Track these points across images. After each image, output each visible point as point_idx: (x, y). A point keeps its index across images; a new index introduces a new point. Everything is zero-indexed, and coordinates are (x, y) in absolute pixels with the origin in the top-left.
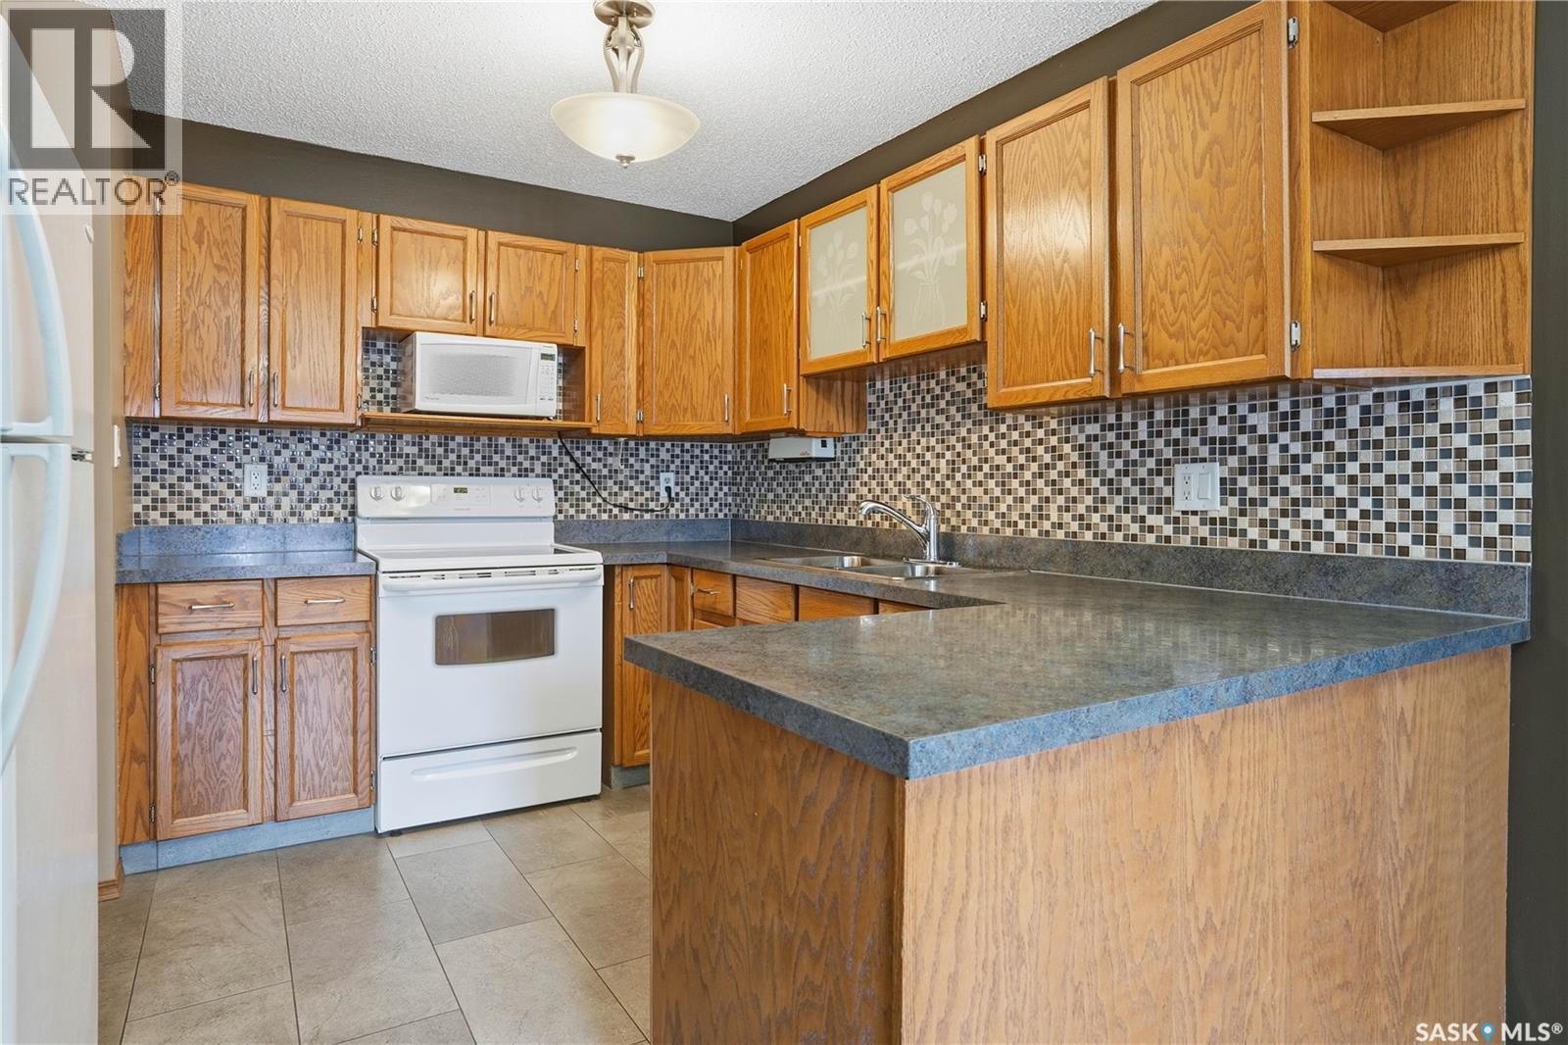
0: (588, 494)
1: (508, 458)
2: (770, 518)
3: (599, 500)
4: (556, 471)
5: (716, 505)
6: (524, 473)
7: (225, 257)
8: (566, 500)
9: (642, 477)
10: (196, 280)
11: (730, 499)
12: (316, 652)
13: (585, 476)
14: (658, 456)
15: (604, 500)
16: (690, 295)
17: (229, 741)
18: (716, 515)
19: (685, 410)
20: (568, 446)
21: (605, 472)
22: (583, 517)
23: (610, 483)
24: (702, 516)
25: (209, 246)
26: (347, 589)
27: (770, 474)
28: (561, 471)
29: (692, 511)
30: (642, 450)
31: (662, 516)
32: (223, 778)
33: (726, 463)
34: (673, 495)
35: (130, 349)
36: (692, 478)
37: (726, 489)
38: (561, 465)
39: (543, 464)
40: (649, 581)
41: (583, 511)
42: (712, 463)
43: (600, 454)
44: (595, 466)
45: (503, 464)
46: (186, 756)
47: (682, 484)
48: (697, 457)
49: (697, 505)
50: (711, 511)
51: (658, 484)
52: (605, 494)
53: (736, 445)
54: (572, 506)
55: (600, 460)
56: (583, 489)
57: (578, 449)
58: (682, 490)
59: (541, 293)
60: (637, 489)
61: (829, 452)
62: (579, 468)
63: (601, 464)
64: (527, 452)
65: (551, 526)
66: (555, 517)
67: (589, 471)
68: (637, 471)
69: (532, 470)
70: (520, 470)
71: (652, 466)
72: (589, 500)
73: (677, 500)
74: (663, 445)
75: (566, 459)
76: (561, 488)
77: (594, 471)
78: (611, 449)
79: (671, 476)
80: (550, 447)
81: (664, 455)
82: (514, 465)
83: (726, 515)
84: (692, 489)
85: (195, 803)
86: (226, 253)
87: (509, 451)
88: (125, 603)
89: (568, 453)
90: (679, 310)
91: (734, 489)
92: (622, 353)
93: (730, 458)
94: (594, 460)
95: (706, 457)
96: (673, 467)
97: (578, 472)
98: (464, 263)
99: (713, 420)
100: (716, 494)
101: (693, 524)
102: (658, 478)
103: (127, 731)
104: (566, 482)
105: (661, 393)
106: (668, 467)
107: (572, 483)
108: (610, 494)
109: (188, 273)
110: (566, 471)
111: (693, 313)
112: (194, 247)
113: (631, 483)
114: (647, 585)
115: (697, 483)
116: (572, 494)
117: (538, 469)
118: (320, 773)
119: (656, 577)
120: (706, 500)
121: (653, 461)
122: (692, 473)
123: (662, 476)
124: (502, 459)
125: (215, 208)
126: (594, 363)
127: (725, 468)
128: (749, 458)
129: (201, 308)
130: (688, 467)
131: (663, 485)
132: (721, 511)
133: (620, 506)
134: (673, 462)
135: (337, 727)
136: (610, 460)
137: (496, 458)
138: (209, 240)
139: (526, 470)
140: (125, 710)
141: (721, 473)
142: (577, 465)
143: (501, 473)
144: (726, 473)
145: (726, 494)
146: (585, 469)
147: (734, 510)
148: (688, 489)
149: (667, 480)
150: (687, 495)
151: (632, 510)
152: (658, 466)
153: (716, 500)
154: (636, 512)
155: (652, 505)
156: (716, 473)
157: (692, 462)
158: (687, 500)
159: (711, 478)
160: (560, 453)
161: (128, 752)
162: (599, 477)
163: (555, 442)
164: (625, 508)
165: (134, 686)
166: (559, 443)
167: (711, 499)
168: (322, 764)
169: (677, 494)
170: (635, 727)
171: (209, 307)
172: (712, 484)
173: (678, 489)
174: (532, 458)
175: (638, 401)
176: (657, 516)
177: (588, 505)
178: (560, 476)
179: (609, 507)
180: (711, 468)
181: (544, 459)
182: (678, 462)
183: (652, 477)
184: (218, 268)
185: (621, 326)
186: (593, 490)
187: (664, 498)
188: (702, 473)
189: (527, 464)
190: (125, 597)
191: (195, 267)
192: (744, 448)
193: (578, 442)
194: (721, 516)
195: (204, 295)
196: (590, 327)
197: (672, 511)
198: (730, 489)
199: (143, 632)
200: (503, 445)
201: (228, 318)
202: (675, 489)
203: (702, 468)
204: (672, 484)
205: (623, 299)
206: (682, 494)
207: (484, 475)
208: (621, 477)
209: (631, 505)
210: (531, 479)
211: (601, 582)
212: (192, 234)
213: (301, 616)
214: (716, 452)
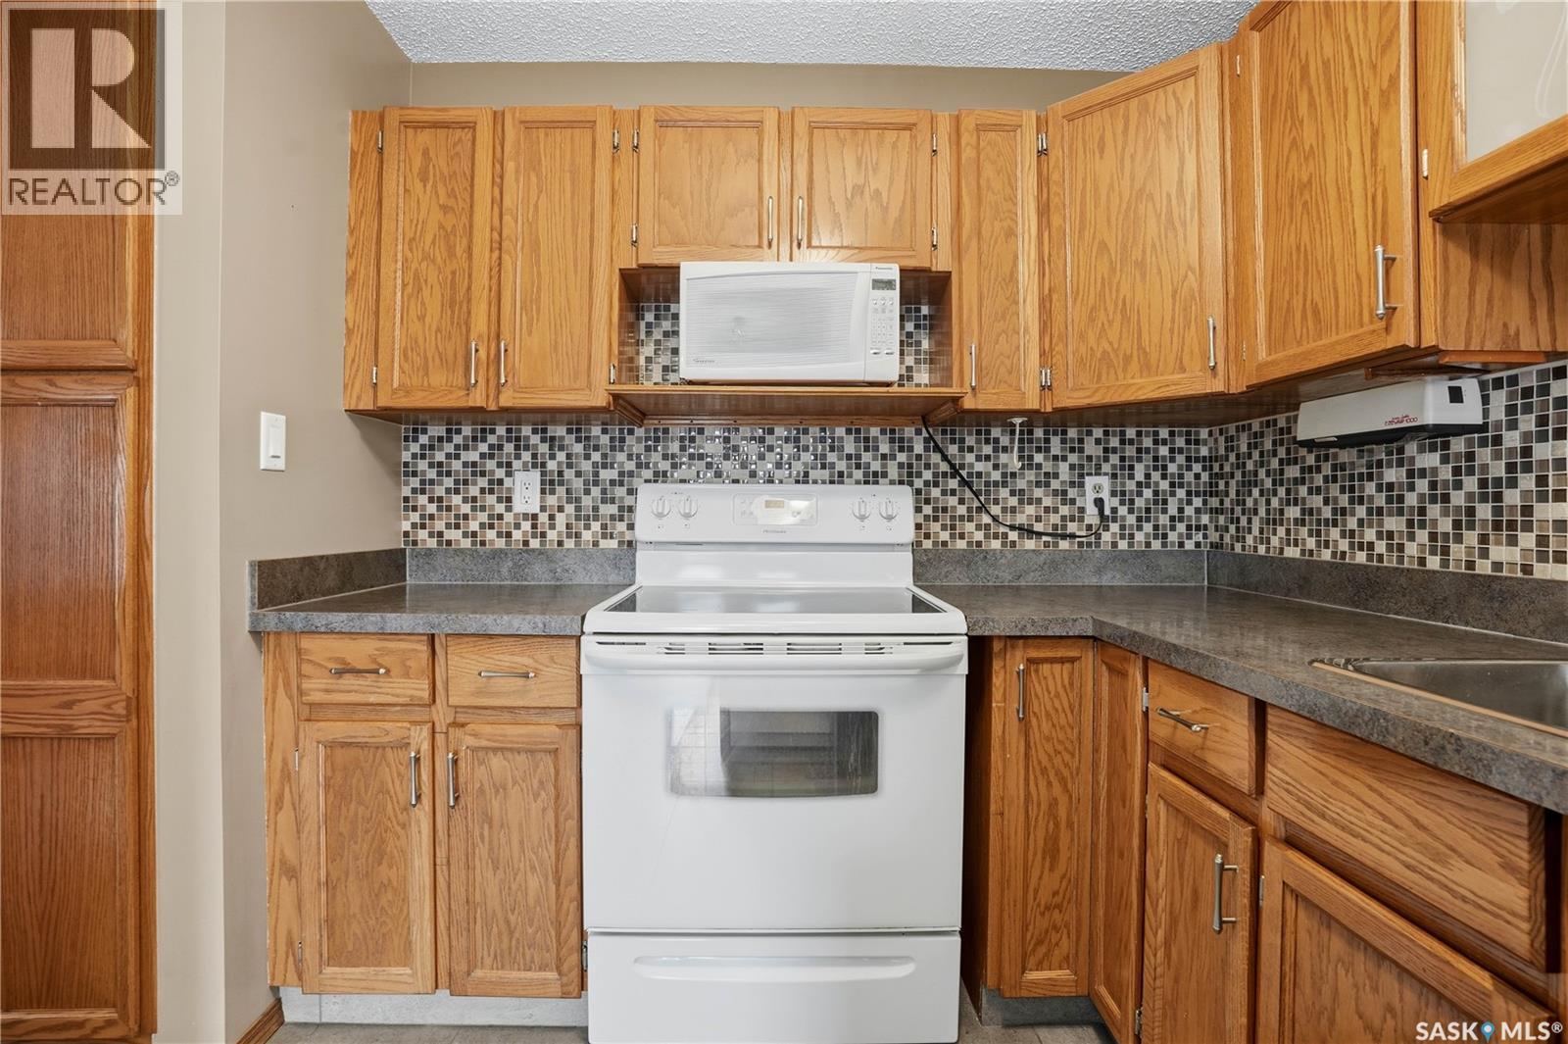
0: (969, 510)
1: (849, 457)
2: (1292, 552)
3: (986, 519)
4: (919, 475)
5: (1181, 527)
6: (872, 478)
7: (452, 194)
8: (936, 519)
9: (1055, 484)
10: (419, 227)
11: (1205, 519)
12: (502, 749)
13: (964, 483)
14: (1081, 450)
15: (995, 519)
16: (1132, 157)
17: (390, 867)
18: (1181, 544)
19: (1127, 359)
20: (938, 438)
21: (996, 476)
22: (961, 544)
23: (1004, 493)
24: (1156, 545)
25: (435, 182)
26: (543, 655)
27: (1293, 472)
28: (928, 475)
29: (1139, 537)
30: (1055, 441)
31: (1089, 544)
32: (384, 918)
33: (1197, 460)
34: (1107, 512)
35: (351, 325)
36: (1139, 484)
37: (1198, 502)
38: (927, 466)
39: (901, 465)
40: (1057, 667)
41: (962, 536)
42: (1172, 460)
43: (987, 450)
44: (979, 467)
45: (842, 466)
46: (339, 879)
47: (1123, 493)
48: (1148, 451)
49: (1148, 527)
50: (1173, 537)
51: (1083, 495)
52: (995, 510)
53: (1216, 429)
54: (944, 528)
55: (988, 458)
56: (961, 501)
57: (953, 441)
58: (1122, 503)
59: (877, 192)
60: (1047, 502)
61: (1469, 412)
62: (955, 472)
63: (990, 464)
64: (876, 449)
65: (907, 557)
66: (919, 543)
67: (970, 474)
68: (1047, 474)
69: (885, 475)
70: (866, 474)
71: (1072, 467)
72: (970, 520)
73: (1115, 520)
74: (1090, 433)
75: (936, 458)
76: (927, 501)
77: (979, 475)
78: (1005, 441)
79: (1105, 481)
80: (910, 440)
81: (1091, 449)
82: (858, 467)
83: (1198, 544)
84: (1140, 503)
85: (350, 948)
86: (453, 189)
87: (850, 447)
88: (271, 657)
89: (937, 449)
90: (1111, 187)
91: (1214, 502)
92: (1012, 277)
93: (1204, 451)
94: (978, 458)
95: (1164, 451)
96: (1106, 468)
97: (953, 476)
98: (760, 161)
99: (1183, 370)
100: (1181, 510)
101: (1144, 555)
102: (1081, 485)
103: (276, 833)
104: (935, 492)
105: (1082, 336)
106: (1098, 467)
107: (944, 493)
108: (1004, 510)
109: (411, 221)
110: (935, 475)
111: (1137, 186)
112: (419, 185)
113: (1038, 493)
114: (1053, 676)
115: (1148, 493)
116: (945, 510)
117: (893, 472)
118: (511, 933)
119: (1072, 660)
120: (1164, 520)
121: (1073, 458)
122: (1139, 476)
123: (1090, 481)
124: (840, 459)
125: (442, 133)
126: (965, 297)
127: (1197, 468)
128: (1244, 448)
129: (424, 265)
130: (1132, 468)
131: (1090, 496)
132: (1189, 537)
133: (1020, 528)
134: (1106, 460)
135: (533, 868)
136: (1003, 458)
137: (832, 457)
138: (434, 176)
139: (875, 474)
140: (273, 804)
141: (1189, 477)
142: (952, 466)
143: (839, 478)
144: (1197, 476)
145: (1198, 511)
146: (964, 473)
147: (1214, 537)
148: (1132, 502)
149: (1097, 488)
150: (1131, 511)
151: (1039, 534)
152: (1082, 466)
153: (1181, 520)
154: (1044, 538)
155: (1072, 528)
156: (1181, 476)
157: (1139, 460)
158: (1131, 520)
159: (1172, 485)
160: (927, 449)
161: (277, 864)
162: (987, 484)
163: (918, 432)
164: (1027, 531)
165: (282, 771)
166: (925, 434)
167: (1172, 519)
168: (512, 918)
169: (1114, 510)
170: (1025, 927)
171: (433, 261)
172: (1173, 494)
173: (1115, 502)
174: (884, 457)
175: (1042, 354)
176: (1081, 544)
177: (970, 527)
178: (927, 483)
179: (1002, 529)
180: (1172, 468)
181: (902, 457)
182: (1114, 459)
183: (1072, 484)
184: (445, 209)
185: (1011, 233)
186: (976, 504)
187: (1092, 516)
188: (1156, 476)
189: (876, 466)
190: (272, 648)
191: (419, 214)
192: (1232, 432)
193: (953, 432)
194: (1189, 545)
195: (427, 248)
196: (959, 237)
197: (1106, 537)
198: (1205, 502)
199: (290, 698)
200: (841, 439)
201: (453, 273)
202: (1110, 503)
203: (1156, 468)
204: (1105, 495)
205: (1014, 189)
206: (1123, 511)
207: (815, 482)
208: (1021, 484)
209: (1038, 527)
210: (883, 489)
211: (963, 668)
212: (416, 171)
213: (479, 693)
214: (1180, 442)
